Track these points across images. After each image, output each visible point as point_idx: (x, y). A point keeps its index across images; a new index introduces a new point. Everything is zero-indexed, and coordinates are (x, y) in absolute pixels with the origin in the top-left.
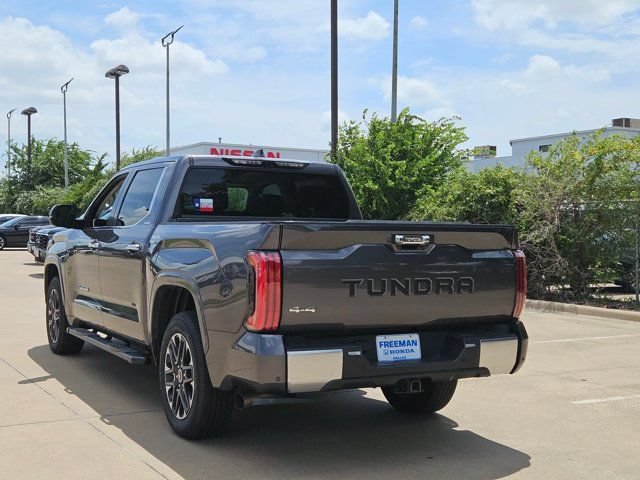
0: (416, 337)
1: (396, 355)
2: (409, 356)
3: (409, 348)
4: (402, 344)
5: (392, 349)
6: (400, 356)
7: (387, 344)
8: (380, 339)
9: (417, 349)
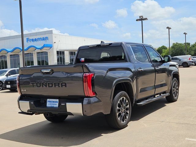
0: (58, 100)
1: (51, 105)
2: (55, 106)
3: (55, 103)
4: (54, 102)
5: (51, 103)
6: (53, 105)
7: (50, 102)
8: (48, 100)
9: (57, 104)
